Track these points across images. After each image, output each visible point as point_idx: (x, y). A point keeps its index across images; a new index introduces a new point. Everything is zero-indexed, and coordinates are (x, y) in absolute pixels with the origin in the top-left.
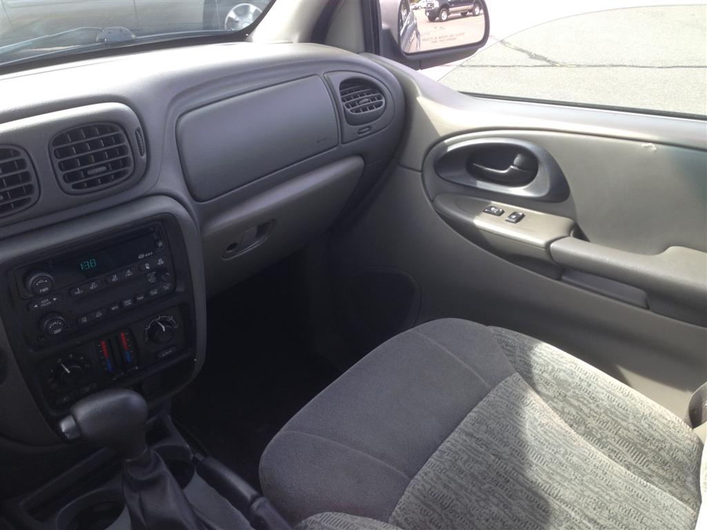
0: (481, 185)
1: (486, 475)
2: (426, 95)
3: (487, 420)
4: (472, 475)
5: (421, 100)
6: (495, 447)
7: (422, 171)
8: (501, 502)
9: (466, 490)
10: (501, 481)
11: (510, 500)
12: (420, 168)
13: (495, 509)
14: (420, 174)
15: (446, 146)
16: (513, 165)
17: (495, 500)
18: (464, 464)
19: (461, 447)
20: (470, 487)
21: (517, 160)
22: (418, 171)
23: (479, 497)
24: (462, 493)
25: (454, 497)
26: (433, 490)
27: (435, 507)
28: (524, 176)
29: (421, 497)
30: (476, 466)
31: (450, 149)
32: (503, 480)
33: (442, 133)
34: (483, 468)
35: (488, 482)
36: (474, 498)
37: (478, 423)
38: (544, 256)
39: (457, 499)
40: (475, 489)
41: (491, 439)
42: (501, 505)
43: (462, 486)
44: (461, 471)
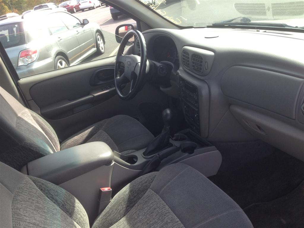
1: (152, 217)
3: (172, 223)
4: (153, 212)
6: (160, 223)
8: (142, 220)
9: (149, 209)
10: (148, 222)
11: (142, 223)
13: (141, 217)
17: (143, 218)
18: (157, 211)
19: (164, 211)
20: (150, 211)
23: (146, 213)
24: (148, 208)
25: (148, 205)
26: (152, 199)
27: (147, 199)
29: (151, 196)
30: (155, 215)
32: (148, 223)
34: (154, 216)
35: (149, 217)
36: (146, 211)
37: (172, 220)
39: (147, 206)
40: (148, 212)
41: (164, 223)
42: (141, 220)
43: (151, 208)
44: (155, 209)
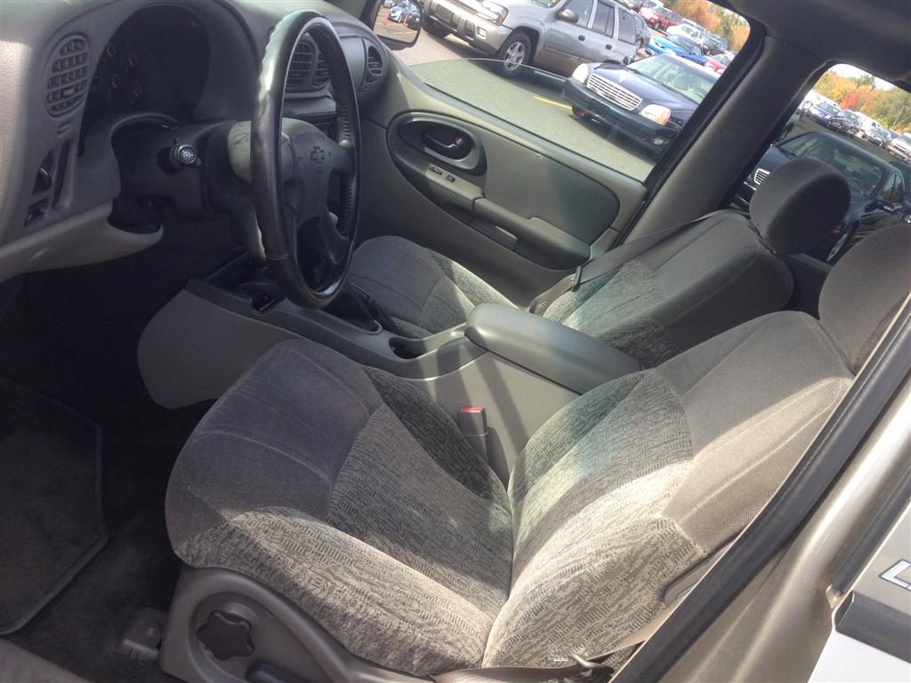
0: (428, 150)
2: (403, 73)
3: (443, 293)
5: (399, 75)
6: (452, 307)
7: (387, 129)
12: (386, 126)
14: (385, 130)
15: (412, 117)
16: (455, 143)
21: (459, 141)
22: (385, 128)
28: (461, 153)
31: (414, 120)
33: (411, 107)
37: (440, 293)
38: (470, 207)
41: (448, 302)
